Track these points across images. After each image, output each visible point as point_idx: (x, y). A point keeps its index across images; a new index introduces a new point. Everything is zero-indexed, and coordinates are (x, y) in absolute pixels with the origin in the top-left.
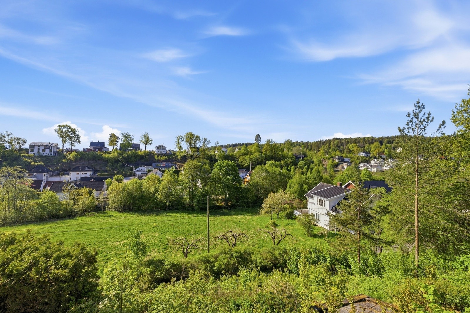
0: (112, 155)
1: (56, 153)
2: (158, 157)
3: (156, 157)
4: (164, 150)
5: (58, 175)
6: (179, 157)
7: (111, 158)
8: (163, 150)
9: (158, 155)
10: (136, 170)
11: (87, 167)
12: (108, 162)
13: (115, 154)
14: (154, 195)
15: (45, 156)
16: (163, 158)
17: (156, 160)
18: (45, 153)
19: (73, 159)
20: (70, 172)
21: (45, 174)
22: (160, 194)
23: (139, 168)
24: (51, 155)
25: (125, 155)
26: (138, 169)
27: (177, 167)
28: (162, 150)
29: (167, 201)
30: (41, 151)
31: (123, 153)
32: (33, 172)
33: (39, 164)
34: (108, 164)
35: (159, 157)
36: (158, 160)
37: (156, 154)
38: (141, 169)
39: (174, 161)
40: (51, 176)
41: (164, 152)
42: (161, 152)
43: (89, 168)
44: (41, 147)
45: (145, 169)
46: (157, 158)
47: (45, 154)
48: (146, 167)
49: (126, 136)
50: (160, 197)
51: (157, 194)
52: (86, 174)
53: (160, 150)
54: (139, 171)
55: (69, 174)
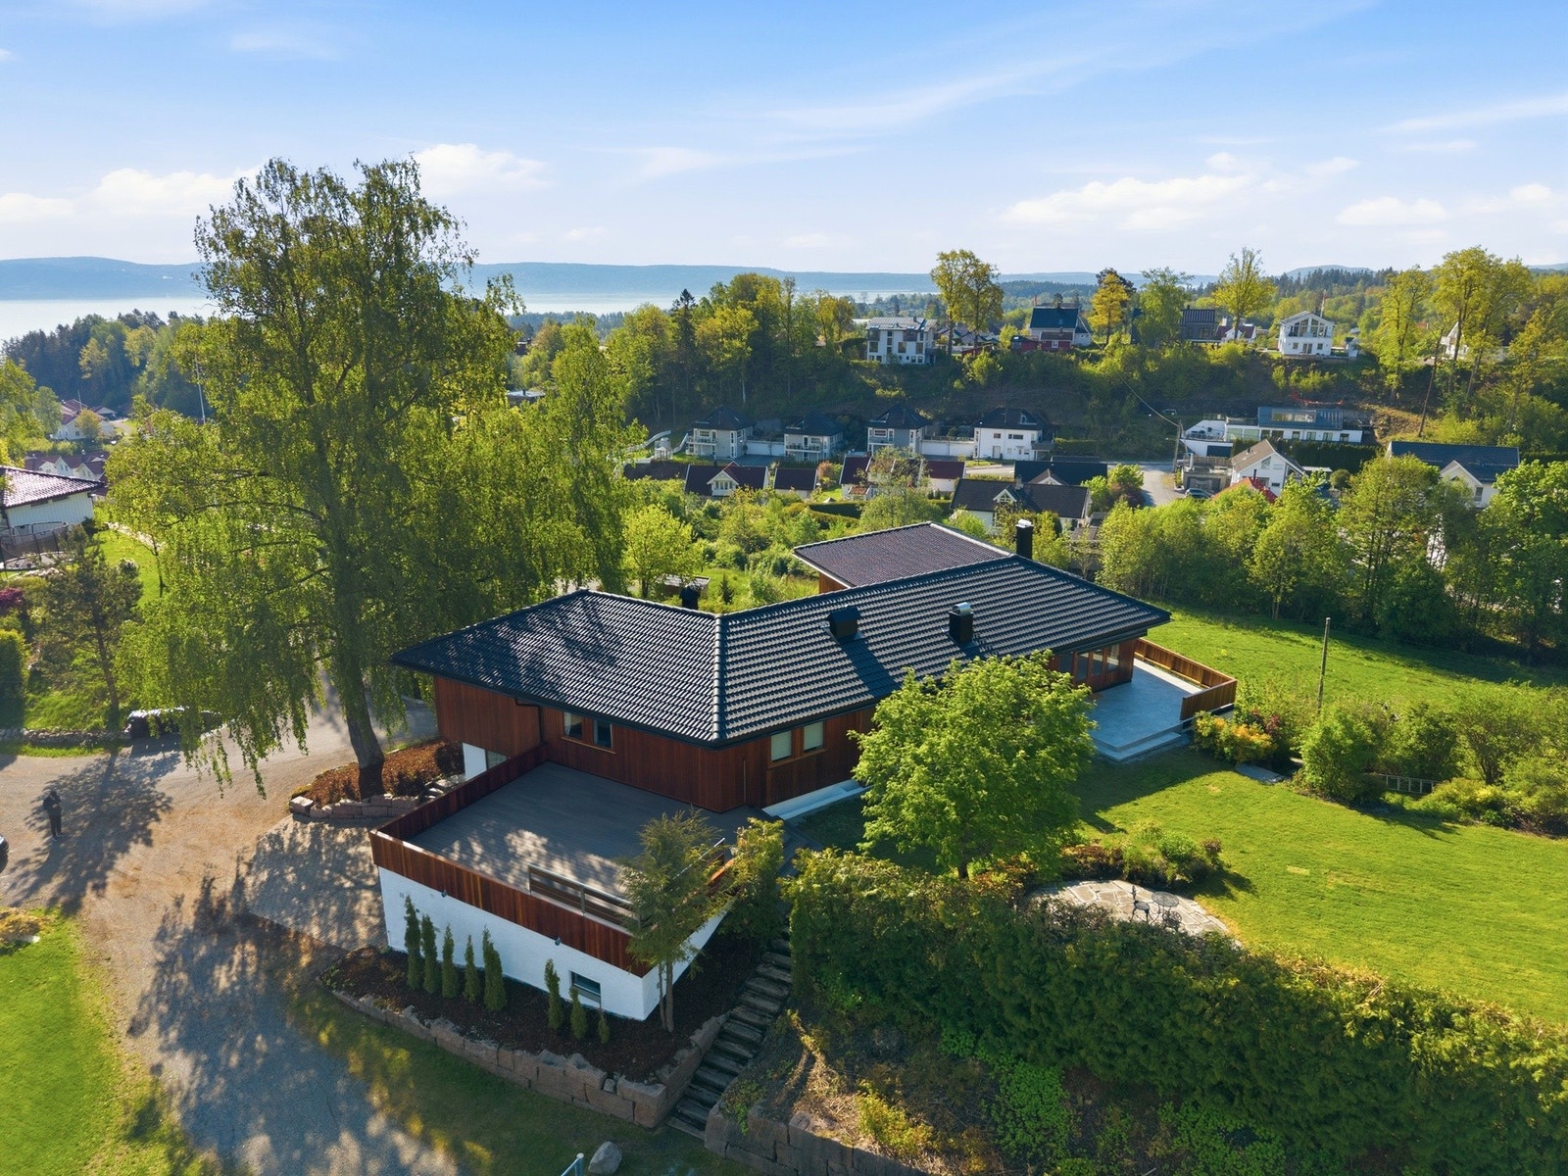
0: (1103, 365)
1: (932, 356)
2: (1287, 373)
3: (1278, 373)
4: (1321, 340)
5: (943, 434)
6: (1392, 380)
7: (1099, 375)
8: (1315, 342)
9: (1289, 364)
10: (1189, 431)
11: (1025, 412)
12: (1089, 396)
13: (1115, 360)
14: (1237, 562)
15: (906, 367)
16: (1313, 379)
17: (1276, 388)
18: (904, 355)
19: (981, 380)
20: (976, 429)
21: (914, 431)
22: (1255, 563)
23: (1203, 425)
24: (920, 361)
25: (1151, 366)
26: (1197, 428)
27: (1372, 429)
28: (1309, 340)
29: (1278, 590)
30: (895, 350)
31: (1143, 358)
32: (886, 426)
33: (893, 394)
34: (1090, 404)
35: (1293, 377)
36: (1287, 389)
37: (1280, 362)
38: (1210, 429)
39: (1362, 395)
40: (927, 438)
41: (1320, 346)
42: (1308, 347)
43: (1031, 419)
44: (894, 333)
45: (1225, 429)
46: (1281, 383)
47: (904, 361)
48: (1230, 423)
49: (1162, 283)
50: (1255, 570)
51: (1247, 562)
52: (1021, 437)
53: (1301, 341)
54: (1200, 436)
55: (971, 435)
